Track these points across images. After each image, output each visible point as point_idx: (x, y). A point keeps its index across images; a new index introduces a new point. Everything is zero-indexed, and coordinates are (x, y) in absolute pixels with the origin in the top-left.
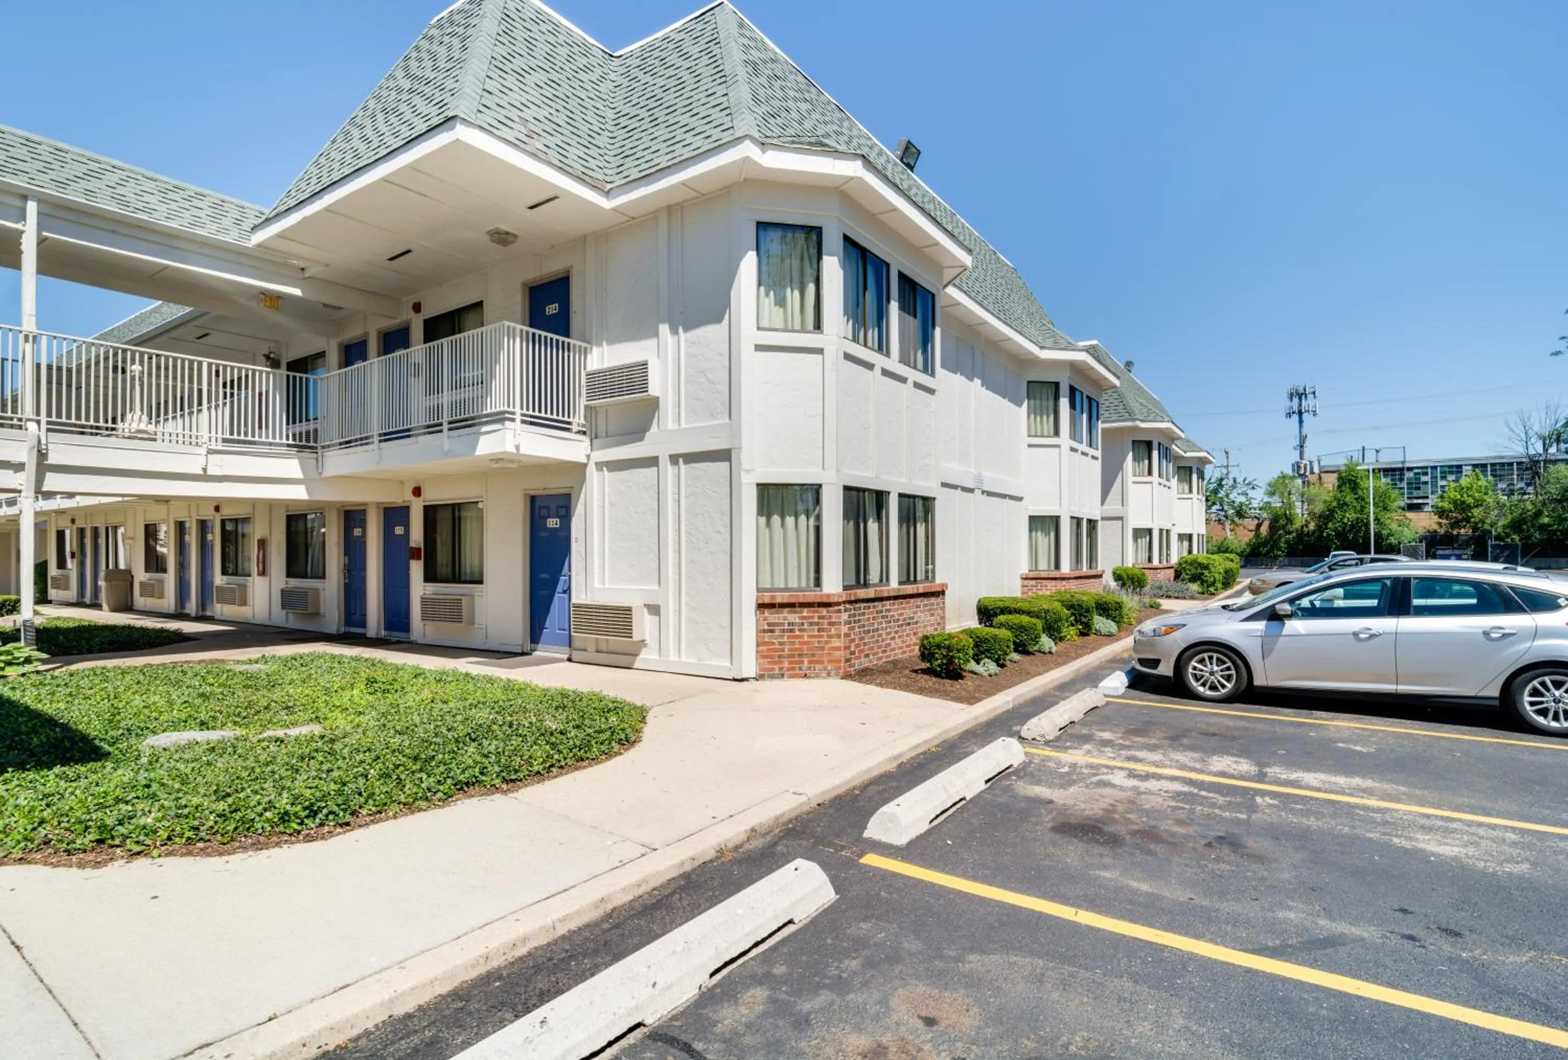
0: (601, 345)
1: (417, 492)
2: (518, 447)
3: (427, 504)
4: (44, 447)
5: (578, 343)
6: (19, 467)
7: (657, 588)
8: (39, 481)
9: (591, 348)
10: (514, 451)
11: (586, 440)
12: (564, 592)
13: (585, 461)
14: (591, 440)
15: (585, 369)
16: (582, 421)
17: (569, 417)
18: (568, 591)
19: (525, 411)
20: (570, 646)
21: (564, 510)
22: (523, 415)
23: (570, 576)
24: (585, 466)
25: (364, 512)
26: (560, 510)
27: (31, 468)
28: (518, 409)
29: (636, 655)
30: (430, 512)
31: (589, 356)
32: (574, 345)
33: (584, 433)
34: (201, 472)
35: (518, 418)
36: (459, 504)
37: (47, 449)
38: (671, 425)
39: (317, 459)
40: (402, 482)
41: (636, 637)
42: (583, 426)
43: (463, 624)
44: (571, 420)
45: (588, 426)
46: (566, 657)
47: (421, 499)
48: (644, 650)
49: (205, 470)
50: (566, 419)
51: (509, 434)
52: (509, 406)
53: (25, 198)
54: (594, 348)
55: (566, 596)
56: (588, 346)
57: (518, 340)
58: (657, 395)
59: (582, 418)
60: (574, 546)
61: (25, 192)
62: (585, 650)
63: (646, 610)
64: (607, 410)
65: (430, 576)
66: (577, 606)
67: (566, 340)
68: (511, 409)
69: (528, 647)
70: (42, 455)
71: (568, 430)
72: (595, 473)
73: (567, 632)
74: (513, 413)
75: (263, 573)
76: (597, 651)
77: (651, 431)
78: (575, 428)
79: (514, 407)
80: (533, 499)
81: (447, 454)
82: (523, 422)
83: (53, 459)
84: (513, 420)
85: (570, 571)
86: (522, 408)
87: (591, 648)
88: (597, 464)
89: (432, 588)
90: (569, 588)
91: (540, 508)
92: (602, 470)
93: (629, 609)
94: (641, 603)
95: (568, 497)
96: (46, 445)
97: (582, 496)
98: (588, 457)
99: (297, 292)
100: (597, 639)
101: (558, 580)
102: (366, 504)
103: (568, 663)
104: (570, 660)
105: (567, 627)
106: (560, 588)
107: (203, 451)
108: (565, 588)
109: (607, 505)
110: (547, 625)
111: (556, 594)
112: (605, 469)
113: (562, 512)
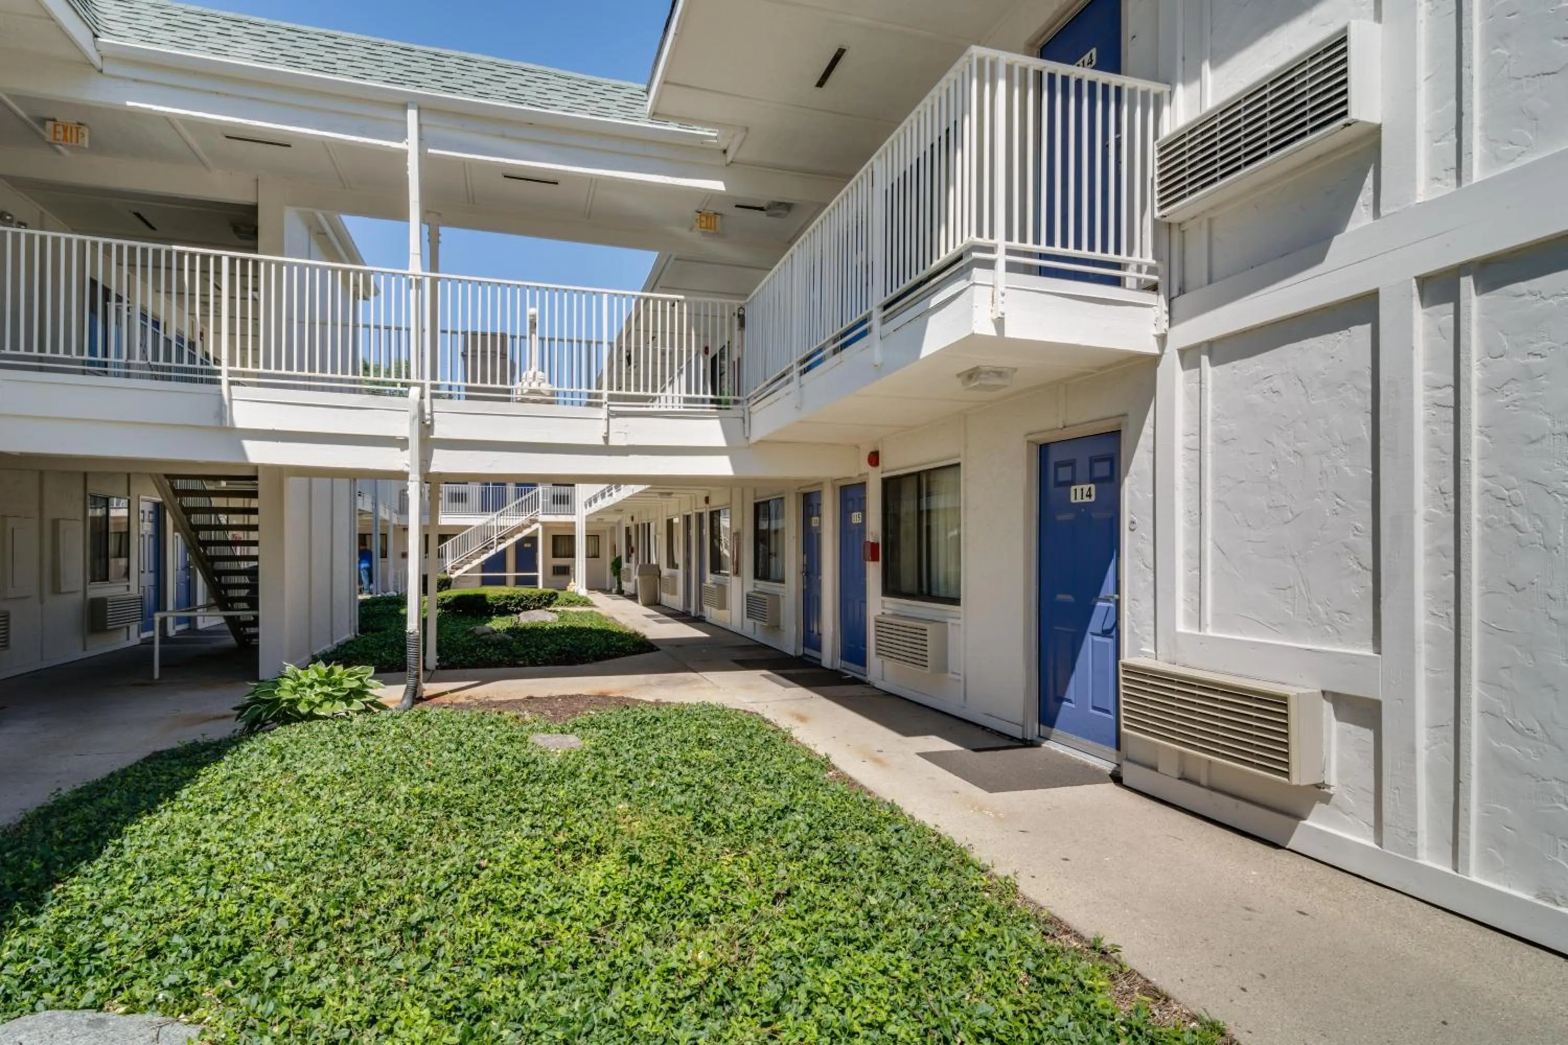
0: (1198, 75)
1: (874, 459)
2: (999, 323)
3: (886, 475)
4: (427, 417)
5: (1141, 85)
6: (403, 444)
7: (1369, 652)
8: (425, 460)
9: (1171, 94)
10: (991, 331)
11: (1159, 302)
12: (1106, 633)
13: (1156, 351)
14: (1170, 301)
15: (1156, 137)
16: (1149, 259)
17: (1118, 251)
18: (1113, 631)
19: (1016, 243)
20: (1118, 748)
21: (1106, 465)
22: (1009, 252)
23: (1118, 602)
24: (1154, 360)
25: (819, 493)
26: (1097, 466)
27: (414, 443)
28: (1000, 240)
29: (1300, 817)
30: (891, 486)
31: (1166, 110)
32: (1132, 91)
33: (1154, 288)
34: (602, 443)
35: (1001, 258)
36: (929, 472)
37: (432, 420)
38: (1423, 192)
39: (743, 418)
40: (857, 447)
41: (1300, 776)
42: (1152, 270)
43: (928, 671)
44: (1123, 257)
45: (1162, 268)
46: (1108, 767)
47: (879, 469)
48: (1318, 807)
49: (606, 439)
50: (1111, 256)
51: (980, 296)
52: (980, 234)
53: (405, 107)
54: (1179, 88)
55: (1109, 641)
56: (1165, 88)
57: (1002, 85)
58: (1377, 120)
59: (1150, 254)
60: (1127, 539)
61: (404, 99)
62: (1154, 768)
63: (1327, 707)
64: (1210, 221)
65: (891, 588)
66: (1132, 670)
67: (1114, 80)
68: (985, 240)
69: (1033, 729)
70: (426, 427)
71: (1117, 282)
72: (1180, 374)
73: (1112, 717)
74: (991, 250)
75: (737, 573)
76: (1183, 778)
77: (1351, 227)
78: (1130, 275)
79: (992, 236)
80: (1044, 449)
81: (879, 370)
82: (1011, 267)
83: (440, 432)
84: (990, 265)
85: (1117, 590)
86: (1009, 237)
87: (1169, 767)
88: (1182, 352)
89: (893, 604)
90: (1116, 625)
91: (1058, 465)
92: (1198, 365)
93: (1282, 702)
94: (1317, 690)
95: (1115, 435)
96: (431, 414)
97: (1147, 429)
98: (1162, 339)
99: (719, 186)
100: (1181, 753)
101: (1094, 606)
102: (820, 483)
103: (1112, 785)
104: (1117, 778)
105: (1111, 708)
106: (1096, 623)
107: (602, 413)
108: (1108, 626)
109: (1209, 442)
110: (1070, 693)
111: (1089, 638)
112: (1205, 359)
113: (1102, 469)
